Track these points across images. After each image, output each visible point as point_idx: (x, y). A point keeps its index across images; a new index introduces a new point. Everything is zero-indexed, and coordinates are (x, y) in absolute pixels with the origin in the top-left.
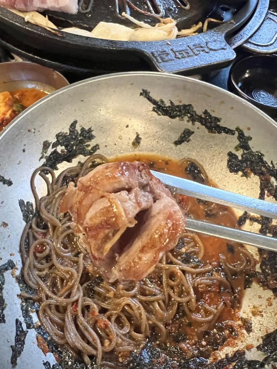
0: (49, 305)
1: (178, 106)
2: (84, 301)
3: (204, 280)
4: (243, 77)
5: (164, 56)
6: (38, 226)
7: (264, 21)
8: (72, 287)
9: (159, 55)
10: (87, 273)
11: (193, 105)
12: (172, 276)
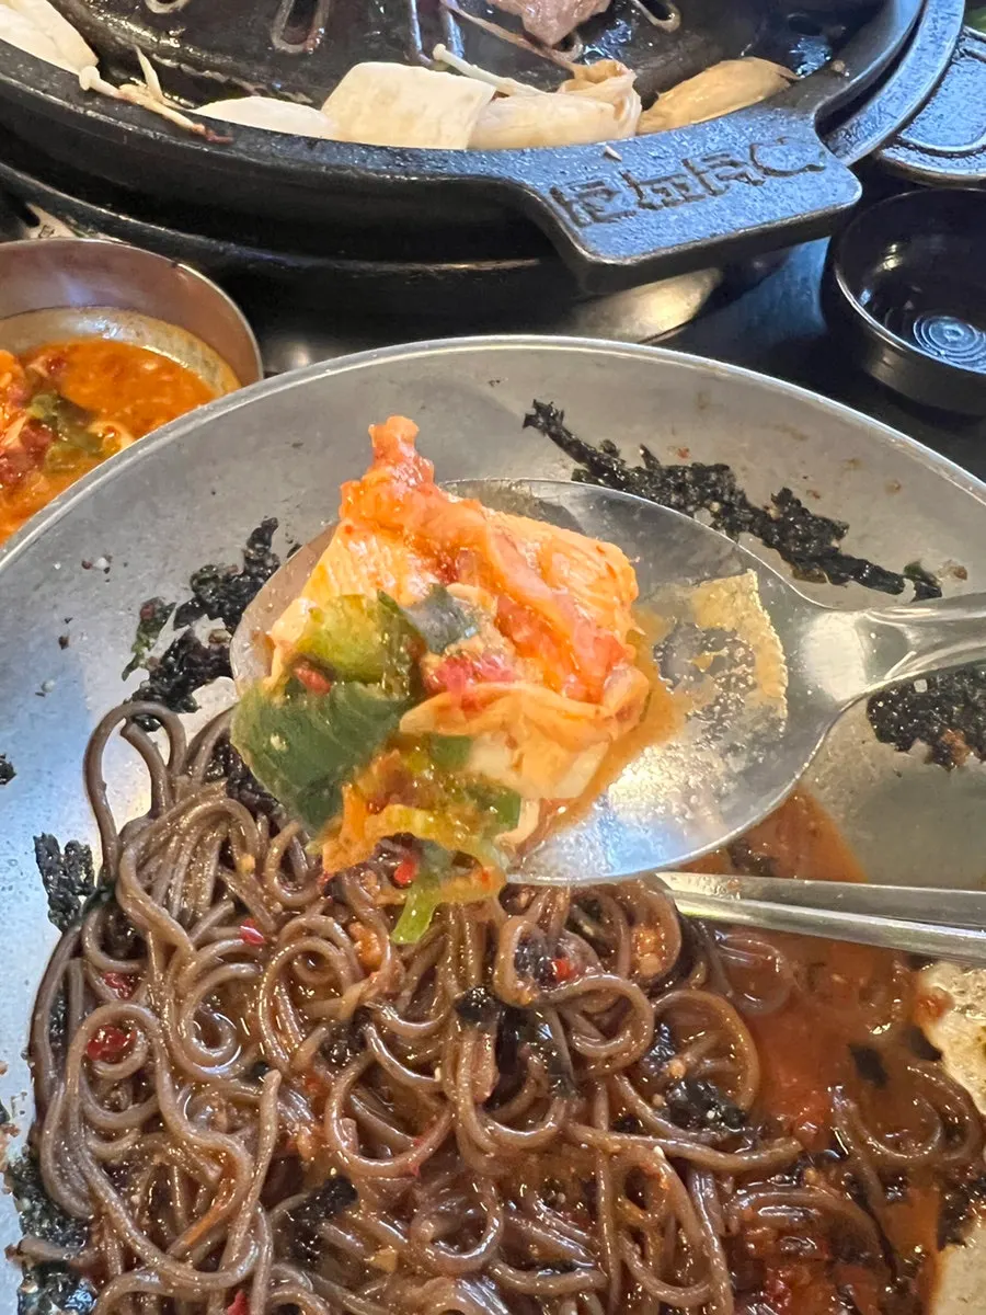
0: (136, 1295)
1: (672, 471)
2: (278, 1283)
3: (766, 1209)
4: (878, 270)
5: (598, 201)
6: (107, 946)
7: (950, 63)
8: (229, 1219)
9: (581, 196)
10: (294, 1158)
11: (735, 469)
12: (636, 1183)
